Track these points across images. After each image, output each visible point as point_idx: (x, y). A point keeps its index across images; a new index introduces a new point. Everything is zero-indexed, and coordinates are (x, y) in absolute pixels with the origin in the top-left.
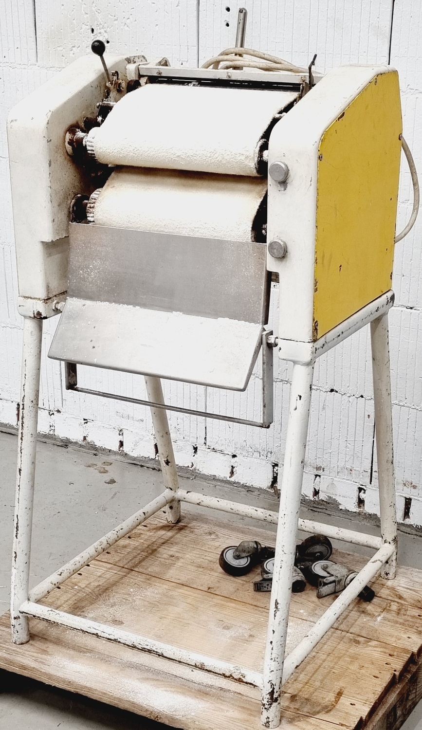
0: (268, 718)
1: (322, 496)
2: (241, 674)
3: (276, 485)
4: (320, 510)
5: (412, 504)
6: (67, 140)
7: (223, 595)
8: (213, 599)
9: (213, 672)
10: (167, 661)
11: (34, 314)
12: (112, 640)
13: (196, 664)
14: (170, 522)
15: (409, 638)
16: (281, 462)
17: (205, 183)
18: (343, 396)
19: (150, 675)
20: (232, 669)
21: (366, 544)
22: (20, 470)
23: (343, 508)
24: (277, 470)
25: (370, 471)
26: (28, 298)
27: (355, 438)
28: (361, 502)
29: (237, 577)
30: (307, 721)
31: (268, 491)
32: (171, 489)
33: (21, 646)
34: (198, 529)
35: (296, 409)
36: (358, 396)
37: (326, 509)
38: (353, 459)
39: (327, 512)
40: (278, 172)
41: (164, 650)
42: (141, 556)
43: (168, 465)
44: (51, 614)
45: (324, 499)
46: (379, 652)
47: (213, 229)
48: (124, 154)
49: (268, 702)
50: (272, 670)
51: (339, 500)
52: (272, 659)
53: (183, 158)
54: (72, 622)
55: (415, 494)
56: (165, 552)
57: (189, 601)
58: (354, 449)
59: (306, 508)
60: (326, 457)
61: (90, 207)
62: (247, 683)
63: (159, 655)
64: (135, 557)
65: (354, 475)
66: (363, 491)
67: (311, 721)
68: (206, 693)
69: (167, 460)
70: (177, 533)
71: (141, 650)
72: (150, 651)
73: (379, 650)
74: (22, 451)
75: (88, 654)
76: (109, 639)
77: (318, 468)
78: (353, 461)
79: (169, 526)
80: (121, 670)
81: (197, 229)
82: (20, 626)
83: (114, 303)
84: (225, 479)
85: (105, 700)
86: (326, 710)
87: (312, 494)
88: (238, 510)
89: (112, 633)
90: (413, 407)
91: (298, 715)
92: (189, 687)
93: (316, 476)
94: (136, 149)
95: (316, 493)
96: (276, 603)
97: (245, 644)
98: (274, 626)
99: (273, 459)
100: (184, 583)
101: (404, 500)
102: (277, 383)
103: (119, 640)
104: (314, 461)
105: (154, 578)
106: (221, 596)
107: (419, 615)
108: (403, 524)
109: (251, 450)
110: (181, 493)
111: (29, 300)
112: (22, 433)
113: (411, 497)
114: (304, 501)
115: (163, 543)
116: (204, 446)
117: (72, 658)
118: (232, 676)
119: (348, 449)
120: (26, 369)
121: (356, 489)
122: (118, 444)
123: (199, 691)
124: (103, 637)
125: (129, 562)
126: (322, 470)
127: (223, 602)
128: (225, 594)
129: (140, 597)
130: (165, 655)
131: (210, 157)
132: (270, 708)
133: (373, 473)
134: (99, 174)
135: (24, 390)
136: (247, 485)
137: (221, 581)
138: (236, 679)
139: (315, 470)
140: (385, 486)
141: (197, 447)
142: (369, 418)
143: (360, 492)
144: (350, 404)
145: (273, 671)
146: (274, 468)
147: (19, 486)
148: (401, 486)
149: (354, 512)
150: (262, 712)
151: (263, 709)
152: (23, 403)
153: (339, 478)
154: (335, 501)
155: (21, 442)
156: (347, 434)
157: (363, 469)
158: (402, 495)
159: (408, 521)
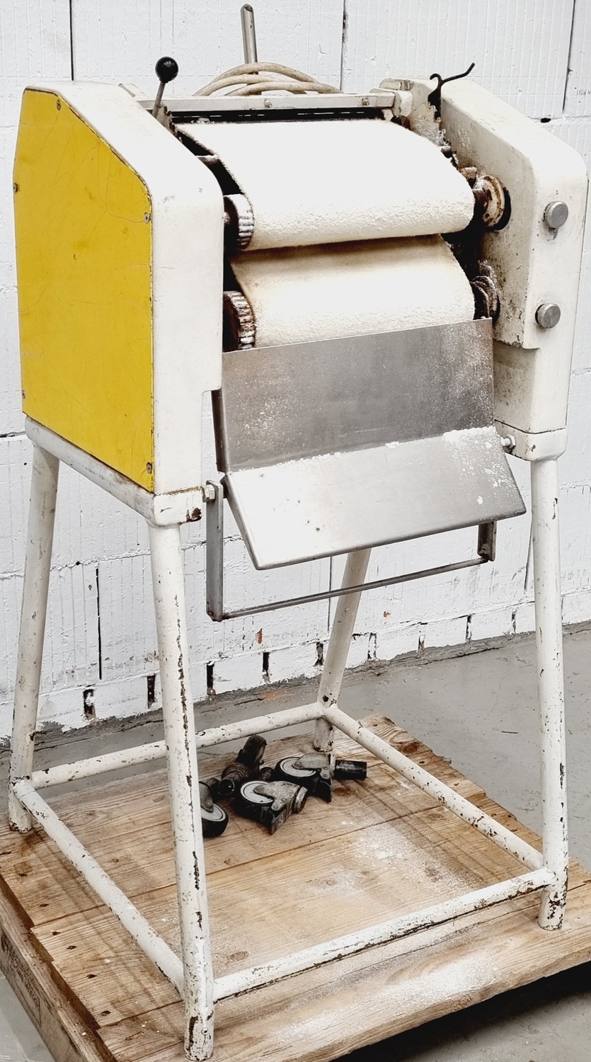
2: (527, 883)
5: (156, 681)
7: (252, 859)
8: (256, 869)
9: (498, 902)
10: (439, 927)
11: (188, 515)
12: (361, 950)
13: (475, 907)
20: (514, 884)
23: (68, 730)
25: (98, 662)
26: (175, 492)
27: (73, 624)
28: (89, 710)
29: (222, 835)
32: (28, 778)
35: (555, 517)
36: (72, 565)
38: (75, 655)
40: (562, 214)
41: (432, 916)
44: (262, 974)
47: (428, 314)
48: (301, 229)
49: (563, 895)
50: (565, 853)
51: (60, 720)
52: (564, 839)
53: (383, 221)
54: (299, 963)
55: (159, 667)
58: (74, 641)
61: (246, 322)
63: (428, 927)
65: (77, 677)
66: (90, 694)
68: (459, 946)
71: (404, 935)
72: (415, 930)
76: (357, 951)
78: (75, 658)
81: (407, 319)
82: (212, 1025)
83: (302, 459)
89: (358, 940)
92: (437, 952)
101: (146, 680)
103: (371, 943)
111: (180, 494)
112: (184, 717)
113: (156, 672)
118: (520, 892)
119: (65, 645)
120: (179, 611)
121: (81, 694)
123: (450, 947)
124: (350, 954)
127: (269, 866)
130: (435, 921)
133: (103, 662)
135: (179, 646)
138: (524, 893)
142: (90, 589)
143: (85, 696)
144: (62, 580)
147: (191, 804)
148: (142, 664)
149: (83, 728)
150: (554, 913)
151: (555, 908)
152: (180, 668)
153: (56, 690)
154: (55, 724)
155: (186, 732)
156: (63, 623)
157: (89, 663)
158: (143, 675)
159: (154, 706)
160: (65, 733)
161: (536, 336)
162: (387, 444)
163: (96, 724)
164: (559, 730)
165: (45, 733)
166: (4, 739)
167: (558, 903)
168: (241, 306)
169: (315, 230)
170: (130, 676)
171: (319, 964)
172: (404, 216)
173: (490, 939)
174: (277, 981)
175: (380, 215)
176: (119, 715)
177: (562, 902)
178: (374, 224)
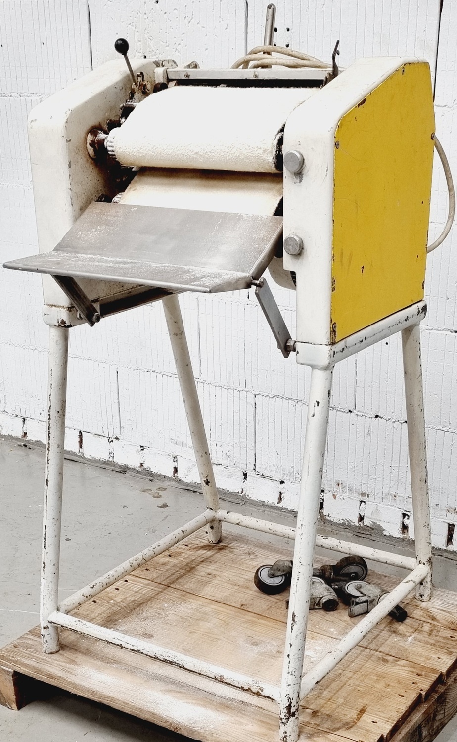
0: (286, 732)
1: (367, 522)
2: (259, 688)
3: (323, 511)
4: (364, 536)
5: (455, 530)
6: (89, 142)
7: (255, 612)
8: (245, 616)
9: (232, 685)
10: (187, 673)
11: (58, 322)
12: (134, 651)
13: (215, 677)
14: (211, 542)
15: (439, 658)
16: (327, 489)
18: (388, 422)
19: (174, 687)
20: (250, 682)
21: (401, 565)
22: (47, 481)
23: (387, 534)
24: (323, 496)
26: (52, 306)
27: (399, 464)
28: (405, 528)
29: (271, 596)
30: (326, 737)
32: (212, 510)
33: (51, 655)
34: (238, 549)
35: (314, 415)
36: (402, 422)
37: (371, 535)
38: (398, 485)
39: (372, 538)
40: (293, 161)
41: (185, 662)
42: (179, 574)
43: (208, 485)
44: (78, 625)
45: (368, 525)
46: (407, 672)
49: (285, 716)
50: (289, 683)
51: (384, 525)
52: (289, 673)
54: (98, 633)
56: (203, 570)
57: (221, 617)
58: (398, 476)
59: (351, 533)
60: (371, 483)
62: (265, 697)
63: (180, 667)
64: (173, 574)
65: (398, 501)
66: (406, 517)
67: (331, 737)
68: (226, 706)
69: (207, 480)
70: (216, 553)
71: (163, 661)
72: (171, 663)
73: (407, 669)
74: (49, 462)
75: (115, 666)
76: (132, 650)
77: (363, 494)
78: (398, 487)
79: (210, 546)
80: (146, 681)
82: (49, 635)
84: (273, 505)
85: (127, 710)
86: (347, 727)
87: (357, 519)
88: (275, 531)
89: (136, 645)
91: (318, 731)
92: (211, 700)
93: (361, 502)
95: (361, 519)
96: (293, 616)
97: (272, 660)
98: (291, 639)
99: (321, 486)
100: (218, 600)
101: (447, 526)
103: (142, 651)
104: (359, 487)
105: (189, 595)
106: (253, 613)
107: (451, 637)
108: (446, 551)
109: (298, 476)
110: (221, 514)
111: (54, 308)
112: (48, 443)
113: (455, 523)
114: (349, 527)
115: (202, 562)
116: (253, 472)
117: (98, 668)
118: (250, 690)
119: (392, 475)
120: (53, 379)
121: (400, 515)
122: (173, 470)
123: (221, 704)
124: (127, 648)
125: (166, 579)
126: (367, 496)
127: (254, 619)
128: (257, 611)
130: (185, 667)
132: (287, 722)
134: (124, 179)
135: (50, 400)
136: (295, 510)
137: (254, 599)
138: (254, 693)
139: (360, 496)
140: (419, 506)
141: (246, 473)
143: (404, 518)
144: (395, 430)
145: (290, 685)
146: (320, 494)
148: (444, 513)
149: (397, 538)
153: (383, 504)
154: (379, 526)
155: (48, 453)
156: (392, 460)
157: (407, 495)
158: (445, 521)
159: (450, 547)
160: (385, 535)
161: (291, 261)
163: (407, 539)
164: (295, 585)
165: (373, 529)
166: (347, 521)
167: (281, 719)
170: (435, 517)
171: (108, 641)
177: (285, 721)
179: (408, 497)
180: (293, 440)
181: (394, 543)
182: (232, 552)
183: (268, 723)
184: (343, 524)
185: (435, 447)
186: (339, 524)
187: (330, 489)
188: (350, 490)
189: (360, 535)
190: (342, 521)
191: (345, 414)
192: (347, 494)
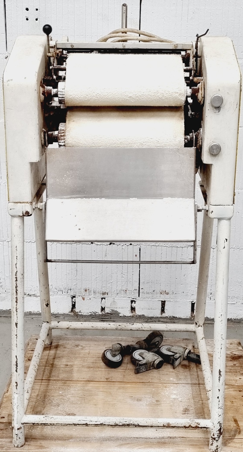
0: (217, 446)
1: (107, 310)
2: (196, 423)
3: (75, 310)
4: (107, 320)
5: (166, 304)
6: (41, 92)
8: (115, 385)
9: (177, 427)
10: (142, 428)
11: (23, 213)
12: (98, 425)
13: (164, 425)
14: (47, 345)
15: (240, 379)
16: (77, 295)
17: (139, 114)
18: (118, 246)
19: (122, 442)
20: (189, 422)
21: (185, 330)
22: (16, 324)
24: (75, 300)
25: (138, 289)
26: (17, 203)
27: (128, 270)
28: (133, 309)
29: (117, 368)
31: (69, 315)
32: (48, 322)
33: (22, 448)
34: (67, 345)
35: (224, 248)
36: (128, 245)
37: (111, 318)
38: (127, 283)
39: (112, 320)
40: (218, 100)
41: (139, 422)
42: (48, 370)
43: (47, 306)
44: (47, 419)
45: (108, 312)
47: (157, 142)
48: (88, 98)
49: (217, 436)
51: (119, 310)
52: (219, 408)
53: (133, 98)
54: (66, 421)
55: (168, 298)
56: (61, 363)
57: (101, 390)
58: (127, 278)
59: (98, 320)
60: (109, 286)
61: (61, 136)
62: (201, 428)
63: (136, 426)
64: (44, 371)
65: (128, 294)
66: (134, 302)
67: (236, 441)
68: (164, 443)
69: (48, 303)
70: (56, 350)
71: (122, 426)
72: (128, 425)
73: (232, 390)
74: (18, 310)
76: (96, 425)
77: (104, 294)
78: (127, 285)
79: (47, 347)
81: (145, 143)
82: (22, 433)
83: (84, 198)
84: (38, 313)
86: (238, 432)
87: (100, 310)
88: (97, 327)
89: (98, 420)
90: (165, 246)
92: (151, 442)
93: (102, 299)
94: (98, 95)
95: (103, 309)
96: (219, 372)
98: (219, 387)
99: (72, 294)
100: (89, 380)
101: (161, 302)
102: (73, 244)
103: (104, 423)
104: (101, 290)
105: (68, 382)
106: (117, 382)
107: (234, 365)
108: (161, 317)
109: (56, 290)
110: (54, 324)
111: (19, 204)
112: (16, 298)
113: (165, 300)
114: (95, 316)
115: (54, 358)
117: (63, 446)
118: (191, 426)
119: (123, 278)
121: (130, 302)
123: (159, 443)
124: (91, 425)
125: (43, 376)
126: (106, 294)
128: (119, 380)
129: (70, 396)
130: (140, 425)
131: (153, 96)
132: (219, 439)
133: (140, 290)
134: (52, 114)
135: (16, 267)
136: (54, 313)
137: (109, 373)
138: (194, 427)
139: (102, 295)
142: (136, 257)
143: (132, 303)
144: (123, 250)
145: (220, 415)
146: (72, 299)
147: (16, 335)
148: (159, 295)
149: (129, 316)
150: (213, 443)
151: (213, 441)
152: (16, 277)
153: (118, 297)
154: (116, 312)
155: (17, 304)
156: (122, 269)
157: (134, 289)
158: (159, 300)
159: (164, 315)
160: (121, 316)
161: (210, 158)
162: (130, 199)
163: (135, 316)
164: (219, 352)
165: (112, 314)
166: (94, 313)
167: (214, 439)
168: (61, 129)
169: (96, 99)
170: (153, 299)
171: (75, 424)
172: (144, 97)
173: (180, 445)
174: (53, 424)
175: (130, 95)
176: (146, 315)
177: (217, 439)
178: (128, 99)
179: (135, 290)
180: (51, 268)
181: (127, 320)
182: (65, 347)
183: (196, 445)
184: (91, 315)
185: (151, 257)
186: (88, 316)
187: (80, 295)
188: (94, 292)
189: (103, 319)
190: (90, 314)
191: (88, 245)
192: (92, 295)
